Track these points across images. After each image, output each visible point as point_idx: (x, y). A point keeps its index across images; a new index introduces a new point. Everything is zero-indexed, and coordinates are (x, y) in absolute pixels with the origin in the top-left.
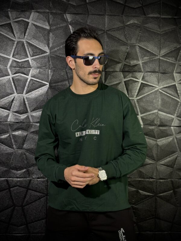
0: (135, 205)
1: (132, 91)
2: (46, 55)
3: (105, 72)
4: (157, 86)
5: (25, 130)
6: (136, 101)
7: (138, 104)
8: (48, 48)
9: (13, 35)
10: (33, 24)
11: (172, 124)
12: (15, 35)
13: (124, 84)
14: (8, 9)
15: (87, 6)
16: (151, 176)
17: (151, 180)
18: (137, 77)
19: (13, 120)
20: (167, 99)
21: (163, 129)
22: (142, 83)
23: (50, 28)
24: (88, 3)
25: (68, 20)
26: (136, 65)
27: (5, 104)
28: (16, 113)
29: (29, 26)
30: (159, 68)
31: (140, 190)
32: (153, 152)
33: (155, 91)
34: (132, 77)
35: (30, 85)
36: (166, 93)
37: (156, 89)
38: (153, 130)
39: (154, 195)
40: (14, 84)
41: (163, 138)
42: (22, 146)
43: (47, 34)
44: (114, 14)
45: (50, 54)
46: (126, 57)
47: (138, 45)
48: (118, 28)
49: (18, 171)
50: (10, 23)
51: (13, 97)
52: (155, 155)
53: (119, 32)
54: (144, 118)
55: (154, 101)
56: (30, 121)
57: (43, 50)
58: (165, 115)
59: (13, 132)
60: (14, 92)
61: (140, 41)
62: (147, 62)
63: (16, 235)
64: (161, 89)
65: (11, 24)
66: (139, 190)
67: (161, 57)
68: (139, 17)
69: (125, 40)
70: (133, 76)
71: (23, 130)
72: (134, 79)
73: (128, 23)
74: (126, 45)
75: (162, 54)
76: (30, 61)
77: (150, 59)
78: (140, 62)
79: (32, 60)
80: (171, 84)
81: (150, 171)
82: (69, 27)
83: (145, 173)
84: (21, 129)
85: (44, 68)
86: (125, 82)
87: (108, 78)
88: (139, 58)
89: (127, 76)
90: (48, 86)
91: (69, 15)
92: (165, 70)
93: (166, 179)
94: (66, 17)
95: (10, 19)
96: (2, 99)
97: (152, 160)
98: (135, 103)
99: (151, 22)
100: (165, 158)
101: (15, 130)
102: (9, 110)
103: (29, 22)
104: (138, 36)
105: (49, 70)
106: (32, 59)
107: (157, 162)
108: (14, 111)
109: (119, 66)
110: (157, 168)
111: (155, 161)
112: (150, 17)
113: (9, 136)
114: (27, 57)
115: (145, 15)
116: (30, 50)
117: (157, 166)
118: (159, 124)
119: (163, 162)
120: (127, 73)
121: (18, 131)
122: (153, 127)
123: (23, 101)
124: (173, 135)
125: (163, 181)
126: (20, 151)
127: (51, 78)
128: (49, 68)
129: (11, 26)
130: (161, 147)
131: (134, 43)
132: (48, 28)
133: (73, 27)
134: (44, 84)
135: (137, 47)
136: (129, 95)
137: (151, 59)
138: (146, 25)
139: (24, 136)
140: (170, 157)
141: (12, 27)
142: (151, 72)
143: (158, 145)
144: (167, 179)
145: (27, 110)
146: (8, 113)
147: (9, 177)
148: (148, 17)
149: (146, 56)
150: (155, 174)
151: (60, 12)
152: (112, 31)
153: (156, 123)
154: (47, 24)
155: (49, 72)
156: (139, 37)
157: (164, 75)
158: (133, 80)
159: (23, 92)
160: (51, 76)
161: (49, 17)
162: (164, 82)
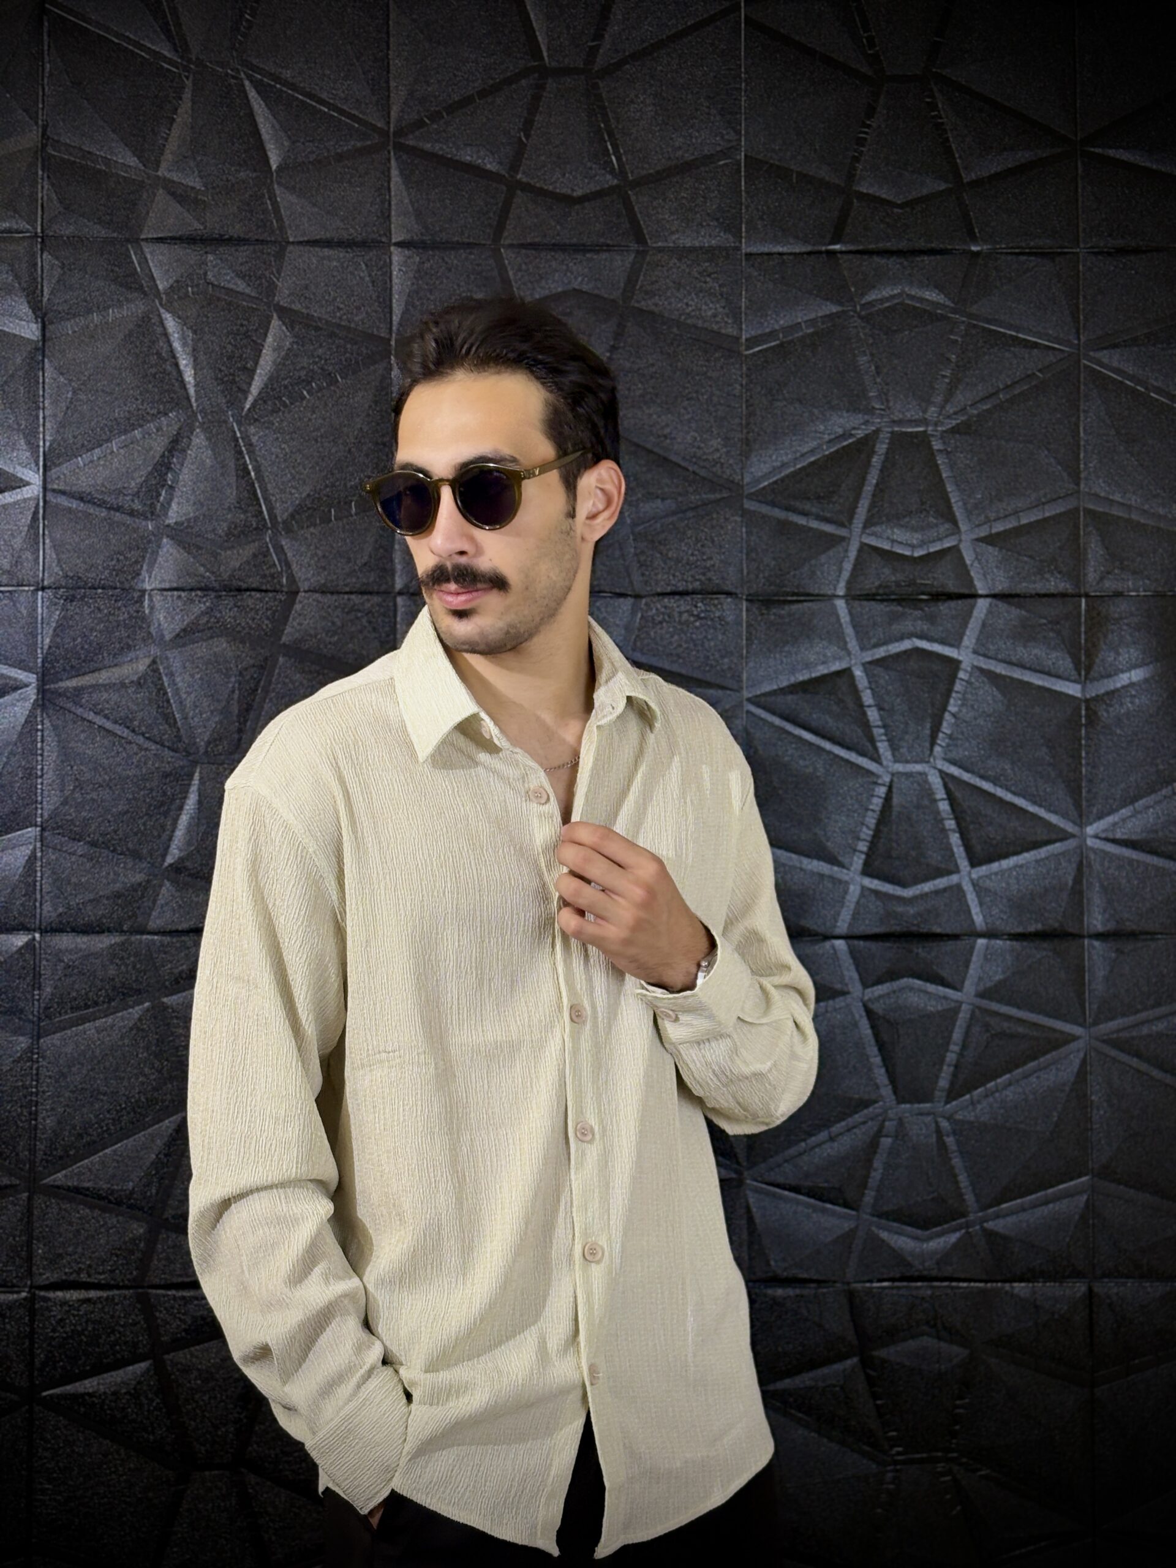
2: (17, 503)
8: (28, 454)
11: (835, 918)
15: (273, 197)
23: (44, 329)
24: (280, 172)
25: (153, 278)
43: (21, 372)
45: (44, 490)
62: (664, 529)
64: (755, 701)
67: (750, 497)
68: (606, 255)
75: (758, 481)
77: (682, 512)
80: (822, 670)
82: (163, 325)
90: (31, 693)
91: (160, 249)
92: (781, 577)
93: (811, 1281)
94: (144, 261)
99: (679, 286)
100: (803, 1144)
115: (640, 239)
119: (786, 1172)
132: (28, 330)
134: (10, 680)
140: (832, 1139)
142: (692, 594)
148: (663, 250)
149: (653, 496)
151: (103, 233)
154: (24, 309)
155: (35, 610)
157: (771, 614)
160: (51, 631)
161: (36, 264)
162: (778, 656)
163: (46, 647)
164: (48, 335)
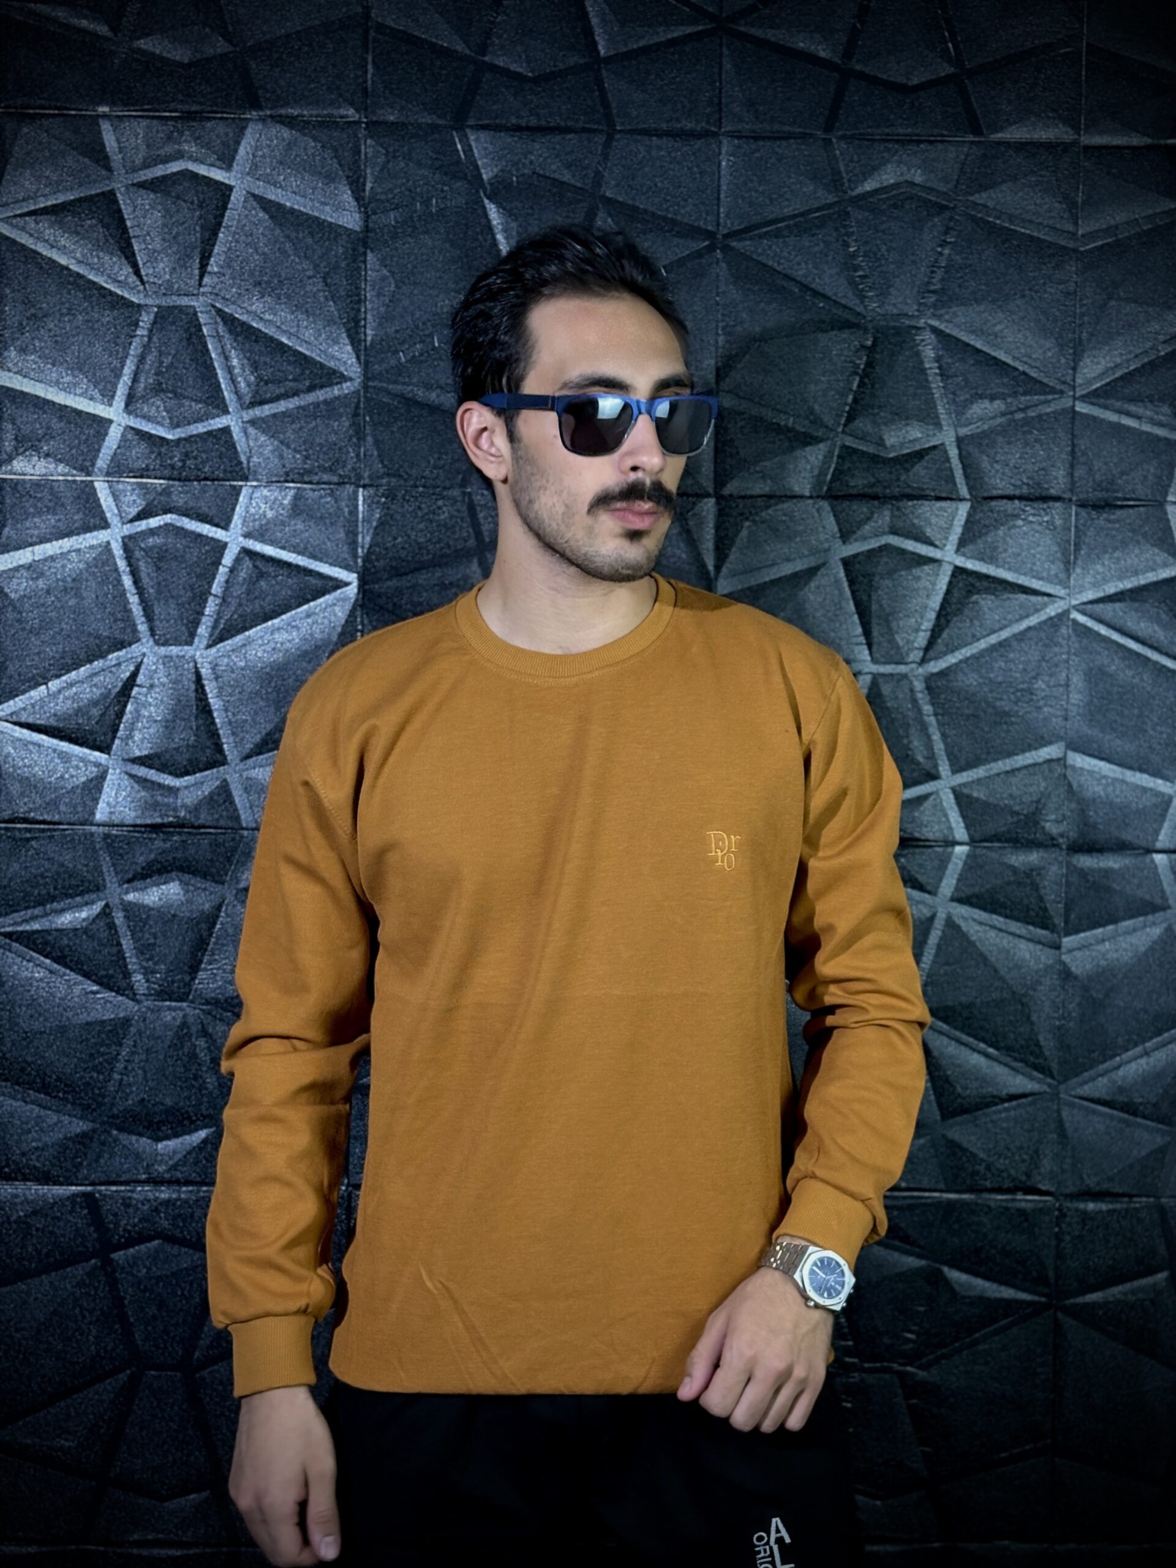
0: (920, 1367)
1: (894, 625)
2: (338, 398)
3: (719, 498)
4: (1062, 592)
5: (205, 876)
6: (919, 685)
7: (933, 704)
8: (349, 348)
9: (125, 271)
10: (255, 196)
11: (1157, 832)
12: (143, 273)
13: (842, 574)
14: (99, 104)
15: (600, 83)
16: (1024, 1178)
17: (1026, 1201)
18: (929, 532)
19: (130, 815)
20: (1127, 674)
21: (1100, 870)
22: (958, 571)
23: (367, 218)
24: (608, 60)
25: (477, 167)
26: (920, 455)
27: (79, 711)
28: (150, 767)
29: (228, 213)
30: (1072, 475)
31: (954, 1265)
32: (1034, 1018)
33: (1045, 622)
34: (894, 531)
35: (238, 591)
36: (1115, 636)
37: (1052, 611)
38: (1030, 877)
39: (1043, 1299)
40: (136, 582)
41: (1103, 925)
42: (187, 978)
43: (343, 264)
44: (776, 127)
45: (366, 387)
46: (855, 400)
47: (935, 323)
48: (802, 214)
49: (159, 1140)
50: (112, 193)
51: (132, 668)
52: (1047, 1041)
53: (806, 242)
54: (975, 795)
55: (1040, 684)
56: (238, 818)
57: (322, 366)
58: (1115, 780)
59: (127, 893)
60: (135, 631)
61: (945, 299)
62: (992, 431)
63: (145, 1552)
64: (1082, 608)
65: (115, 201)
66: (946, 1269)
67: (1084, 398)
68: (940, 146)
69: (850, 294)
70: (900, 524)
71: (194, 873)
72: (910, 545)
73: (869, 186)
74: (857, 326)
75: (1090, 382)
76: (237, 433)
77: (1011, 413)
78: (947, 437)
79: (252, 431)
80: (1151, 577)
81: (1018, 1143)
82: (486, 215)
83: (982, 1155)
84: (181, 869)
85: (325, 477)
86: (847, 563)
87: (738, 542)
88: (941, 410)
89: (860, 524)
90: (352, 591)
91: (483, 135)
92: (1112, 482)
93: (1123, 1195)
94: (468, 149)
95: (109, 169)
96: (58, 676)
97: (1028, 1070)
98: (914, 701)
99: (1015, 178)
100: (1118, 1059)
101: (144, 877)
102: (105, 748)
103: (230, 188)
104: (934, 265)
105: (356, 493)
106: (253, 422)
107: (1062, 1087)
108: (138, 753)
109: (812, 459)
110: (1060, 1123)
111: (1053, 1077)
112: (1007, 144)
113: (106, 912)
114: (217, 407)
115: (976, 130)
116: (235, 362)
117: (1065, 1114)
118: (1073, 835)
119: (1100, 1087)
120: (861, 509)
121: (158, 885)
122: (1033, 857)
123: (193, 687)
124: (1165, 908)
125: (1104, 1207)
126: (175, 1009)
127: (368, 539)
128: (359, 477)
129: (120, 211)
130: (1086, 989)
131: (906, 315)
132: (350, 219)
133: (508, 212)
134: (330, 578)
135: (928, 336)
136: (875, 648)
137: (1019, 416)
138: (984, 195)
139: (203, 912)
140: (1147, 1053)
141: (122, 220)
142: (1021, 498)
143: (1066, 974)
144: (1131, 1196)
145: (219, 748)
146: (97, 765)
147: (103, 1178)
148: (999, 143)
149: (981, 397)
150: (1047, 1164)
151: (427, 119)
152: (760, 237)
153: (1051, 828)
154: (347, 196)
155: (356, 506)
156: (940, 274)
157: (1101, 519)
158: (903, 552)
159: (192, 635)
160: (371, 531)
161: (359, 152)
162: (1106, 563)
163: (367, 546)
164: (371, 225)
